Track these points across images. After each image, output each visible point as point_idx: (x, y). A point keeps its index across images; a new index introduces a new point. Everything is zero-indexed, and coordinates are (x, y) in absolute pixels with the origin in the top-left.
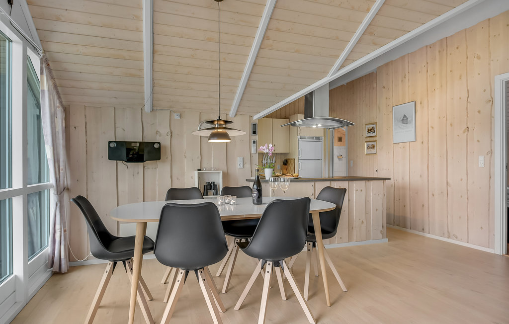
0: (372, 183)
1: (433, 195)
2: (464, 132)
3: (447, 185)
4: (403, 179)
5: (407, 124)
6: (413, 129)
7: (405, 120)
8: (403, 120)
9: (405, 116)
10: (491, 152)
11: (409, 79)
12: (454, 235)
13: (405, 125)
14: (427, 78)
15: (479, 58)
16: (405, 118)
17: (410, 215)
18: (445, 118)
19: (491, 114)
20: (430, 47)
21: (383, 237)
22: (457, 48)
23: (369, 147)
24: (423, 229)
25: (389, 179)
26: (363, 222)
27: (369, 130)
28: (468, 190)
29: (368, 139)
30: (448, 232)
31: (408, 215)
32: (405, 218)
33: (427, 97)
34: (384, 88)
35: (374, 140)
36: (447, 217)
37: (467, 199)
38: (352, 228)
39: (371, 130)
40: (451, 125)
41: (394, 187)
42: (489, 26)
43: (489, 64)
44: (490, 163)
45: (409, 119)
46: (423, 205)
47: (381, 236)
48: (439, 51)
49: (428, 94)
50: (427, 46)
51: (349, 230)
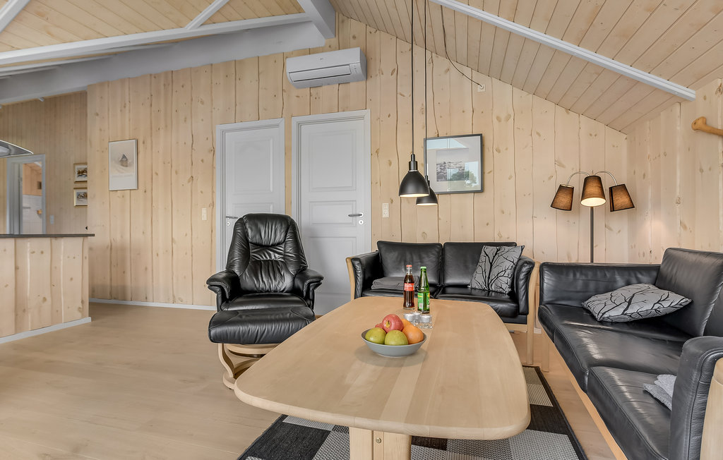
0: (63, 241)
1: (158, 255)
2: (189, 182)
3: (172, 242)
4: (122, 237)
5: (127, 166)
6: (134, 174)
7: (124, 161)
8: (121, 161)
9: (124, 156)
10: (213, 204)
11: (129, 111)
12: (179, 299)
13: (124, 168)
14: (151, 114)
15: (202, 103)
16: (124, 159)
17: (131, 283)
18: (170, 164)
19: (213, 165)
20: (155, 77)
21: (83, 316)
22: (183, 86)
23: (79, 196)
24: (146, 298)
25: (93, 235)
26: (45, 299)
27: (79, 173)
28: (192, 246)
29: (79, 185)
30: (174, 296)
31: (128, 283)
32: (124, 288)
33: (151, 136)
34: (97, 115)
35: (85, 186)
36: (172, 278)
37: (192, 256)
38: (24, 311)
39: (83, 172)
40: (176, 173)
41: (111, 249)
42: (212, 72)
43: (212, 112)
44: (212, 215)
45: (129, 161)
46: (146, 269)
47: (79, 315)
48: (165, 85)
49: (151, 133)
50: (151, 75)
51: (16, 315)
